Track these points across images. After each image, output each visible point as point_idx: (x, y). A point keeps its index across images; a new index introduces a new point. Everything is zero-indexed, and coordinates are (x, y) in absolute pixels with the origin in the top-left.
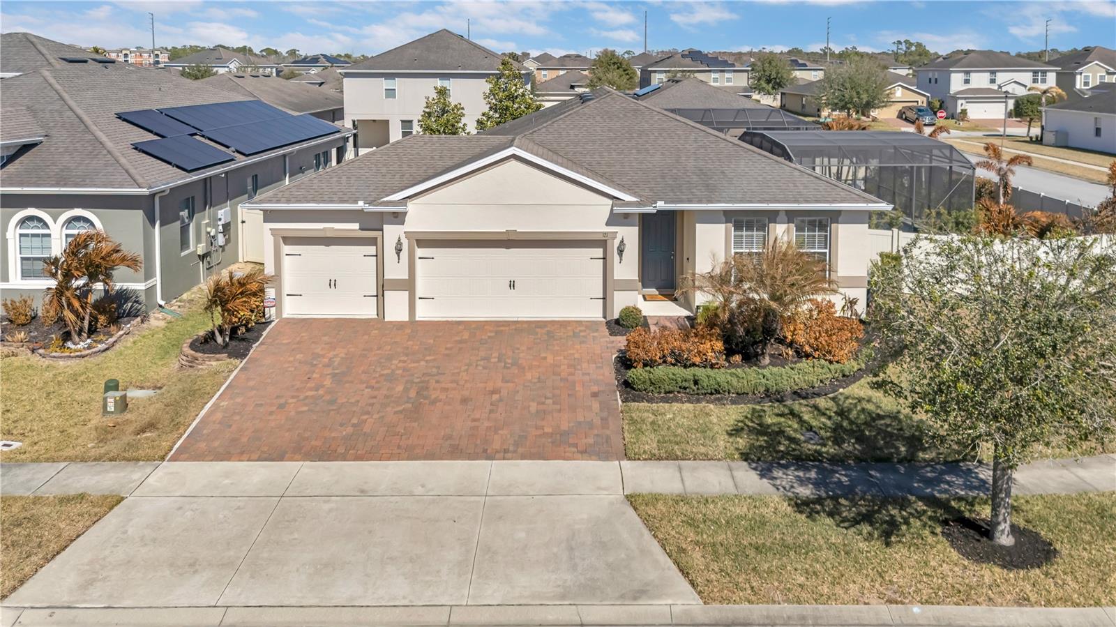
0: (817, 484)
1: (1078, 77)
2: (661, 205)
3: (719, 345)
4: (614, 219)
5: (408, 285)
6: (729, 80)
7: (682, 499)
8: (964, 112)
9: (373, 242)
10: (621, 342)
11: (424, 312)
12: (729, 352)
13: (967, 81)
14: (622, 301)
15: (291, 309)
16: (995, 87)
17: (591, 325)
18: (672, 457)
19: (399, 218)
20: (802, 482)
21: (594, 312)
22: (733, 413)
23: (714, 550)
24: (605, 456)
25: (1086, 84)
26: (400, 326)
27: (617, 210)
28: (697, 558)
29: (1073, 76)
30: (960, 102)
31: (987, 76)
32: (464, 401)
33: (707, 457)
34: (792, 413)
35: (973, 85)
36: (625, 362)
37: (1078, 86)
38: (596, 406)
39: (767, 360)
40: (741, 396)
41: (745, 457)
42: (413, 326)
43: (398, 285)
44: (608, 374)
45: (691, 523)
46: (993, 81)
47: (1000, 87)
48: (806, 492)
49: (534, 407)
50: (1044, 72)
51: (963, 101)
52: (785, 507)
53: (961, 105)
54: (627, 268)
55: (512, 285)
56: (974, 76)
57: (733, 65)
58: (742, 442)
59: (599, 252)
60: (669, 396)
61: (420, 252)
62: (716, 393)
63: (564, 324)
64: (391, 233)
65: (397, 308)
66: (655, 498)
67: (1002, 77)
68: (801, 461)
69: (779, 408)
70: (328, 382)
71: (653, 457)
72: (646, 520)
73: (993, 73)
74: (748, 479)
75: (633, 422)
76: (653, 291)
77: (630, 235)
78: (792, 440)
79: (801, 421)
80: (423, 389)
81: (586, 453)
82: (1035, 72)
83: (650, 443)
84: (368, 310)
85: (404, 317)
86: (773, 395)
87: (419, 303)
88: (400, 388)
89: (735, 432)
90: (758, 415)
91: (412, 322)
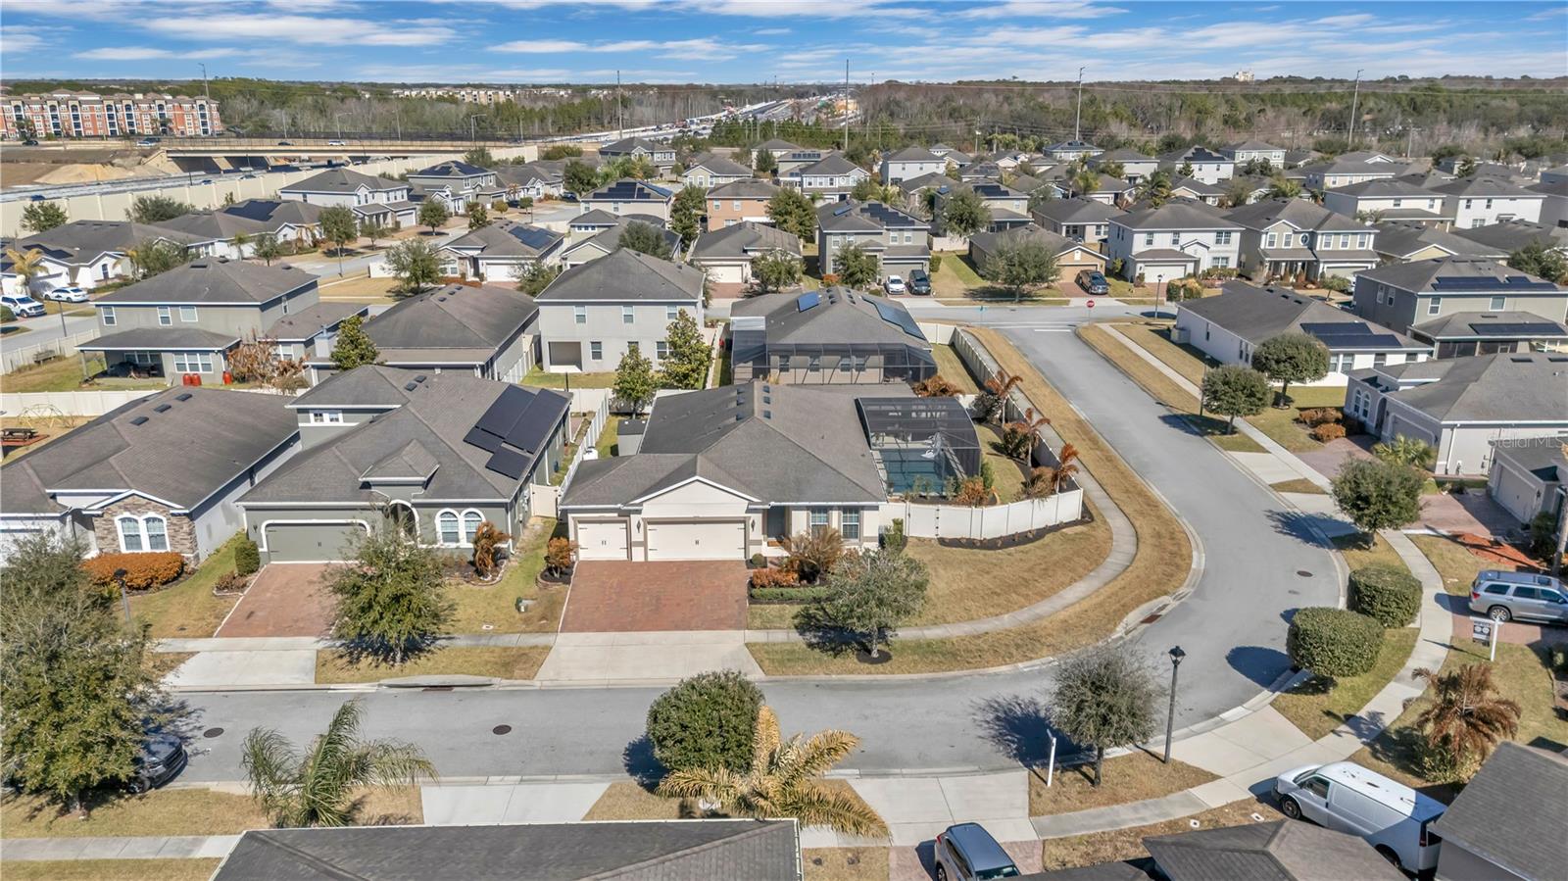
0: (820, 637)
1: (1264, 236)
2: (773, 503)
3: (796, 576)
4: (748, 511)
5: (644, 544)
6: (908, 239)
7: (766, 644)
8: (1142, 277)
9: (625, 522)
10: (751, 572)
11: (652, 557)
12: (801, 578)
13: (1150, 242)
14: (753, 551)
15: (583, 555)
16: (1177, 248)
17: (737, 563)
18: (766, 628)
19: (639, 512)
20: (815, 637)
21: (740, 556)
22: (797, 609)
23: (773, 661)
24: (739, 628)
25: (1271, 243)
26: (640, 564)
27: (751, 507)
28: (767, 662)
29: (1260, 234)
30: (1139, 265)
31: (1170, 237)
32: (678, 605)
33: (780, 628)
34: (823, 609)
35: (1156, 245)
36: (752, 585)
37: (1262, 247)
38: (737, 607)
39: (818, 582)
40: (802, 601)
41: (796, 627)
42: (647, 564)
43: (639, 544)
44: (744, 591)
45: (767, 652)
46: (1175, 242)
47: (1182, 248)
48: (814, 640)
49: (709, 607)
50: (1228, 233)
51: (1142, 265)
52: (805, 646)
53: (1140, 268)
54: (757, 533)
55: (697, 542)
56: (1157, 237)
57: (912, 223)
58: (796, 621)
59: (742, 526)
60: (770, 602)
61: (649, 527)
62: (790, 600)
63: (724, 562)
64: (635, 519)
65: (638, 555)
66: (755, 644)
67: (1185, 238)
68: (818, 628)
69: (817, 605)
70: (614, 596)
71: (758, 629)
72: (751, 652)
73: (1177, 233)
74: (795, 636)
75: (752, 614)
76: (774, 539)
77: (758, 518)
78: (818, 620)
79: (825, 612)
80: (658, 599)
81: (730, 627)
82: (1219, 233)
83: (758, 623)
84: (623, 556)
85: (642, 559)
86: (817, 600)
87: (649, 552)
88: (647, 599)
89: (795, 617)
90: (807, 609)
91: (646, 562)
